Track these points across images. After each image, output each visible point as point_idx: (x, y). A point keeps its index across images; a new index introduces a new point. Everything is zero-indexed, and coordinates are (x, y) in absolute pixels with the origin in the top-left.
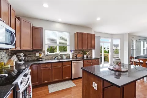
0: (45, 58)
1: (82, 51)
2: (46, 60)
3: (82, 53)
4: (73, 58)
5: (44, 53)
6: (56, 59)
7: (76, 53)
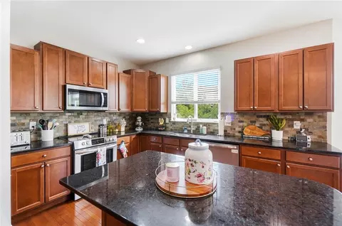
0: (171, 128)
1: (268, 117)
2: (172, 130)
3: (266, 122)
4: (226, 135)
5: (170, 118)
6: (186, 131)
7: (242, 122)
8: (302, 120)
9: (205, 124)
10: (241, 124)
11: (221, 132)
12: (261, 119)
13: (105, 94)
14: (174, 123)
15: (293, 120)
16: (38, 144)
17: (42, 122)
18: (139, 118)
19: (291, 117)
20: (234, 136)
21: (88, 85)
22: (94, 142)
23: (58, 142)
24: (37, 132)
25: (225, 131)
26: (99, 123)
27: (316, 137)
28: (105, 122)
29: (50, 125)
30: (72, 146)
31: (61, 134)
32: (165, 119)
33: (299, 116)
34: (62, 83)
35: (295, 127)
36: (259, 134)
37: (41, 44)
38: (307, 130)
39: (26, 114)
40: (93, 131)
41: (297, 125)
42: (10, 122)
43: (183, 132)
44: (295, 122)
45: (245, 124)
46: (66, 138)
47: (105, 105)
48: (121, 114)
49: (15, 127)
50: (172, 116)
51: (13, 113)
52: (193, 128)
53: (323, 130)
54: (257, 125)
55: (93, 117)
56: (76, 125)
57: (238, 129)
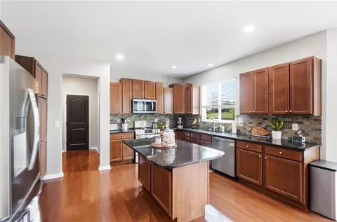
0: (202, 126)
2: (202, 128)
5: (201, 118)
6: (211, 129)
7: (252, 123)
8: (299, 123)
9: (224, 125)
10: (251, 125)
11: (234, 131)
12: (266, 121)
13: (154, 103)
14: (204, 123)
15: (292, 123)
16: (121, 131)
17: (122, 119)
18: (180, 119)
19: (290, 120)
20: (245, 135)
21: (145, 98)
22: (146, 132)
23: (130, 131)
24: (120, 125)
25: (238, 130)
26: (152, 121)
27: (312, 138)
28: (156, 120)
29: (126, 121)
30: (135, 133)
31: (131, 127)
32: (198, 120)
33: (297, 119)
34: (131, 98)
35: (293, 129)
36: (263, 134)
37: (122, 79)
38: (303, 132)
39: (116, 115)
40: (148, 126)
41: (295, 127)
42: (109, 119)
43: (208, 131)
44: (293, 124)
45: (253, 125)
46: (134, 129)
47: (154, 110)
48: (167, 115)
49: (112, 122)
50: (203, 118)
51: (111, 115)
52: (215, 128)
53: (318, 132)
54: (263, 126)
55: (149, 117)
56: (139, 122)
57: (248, 129)
